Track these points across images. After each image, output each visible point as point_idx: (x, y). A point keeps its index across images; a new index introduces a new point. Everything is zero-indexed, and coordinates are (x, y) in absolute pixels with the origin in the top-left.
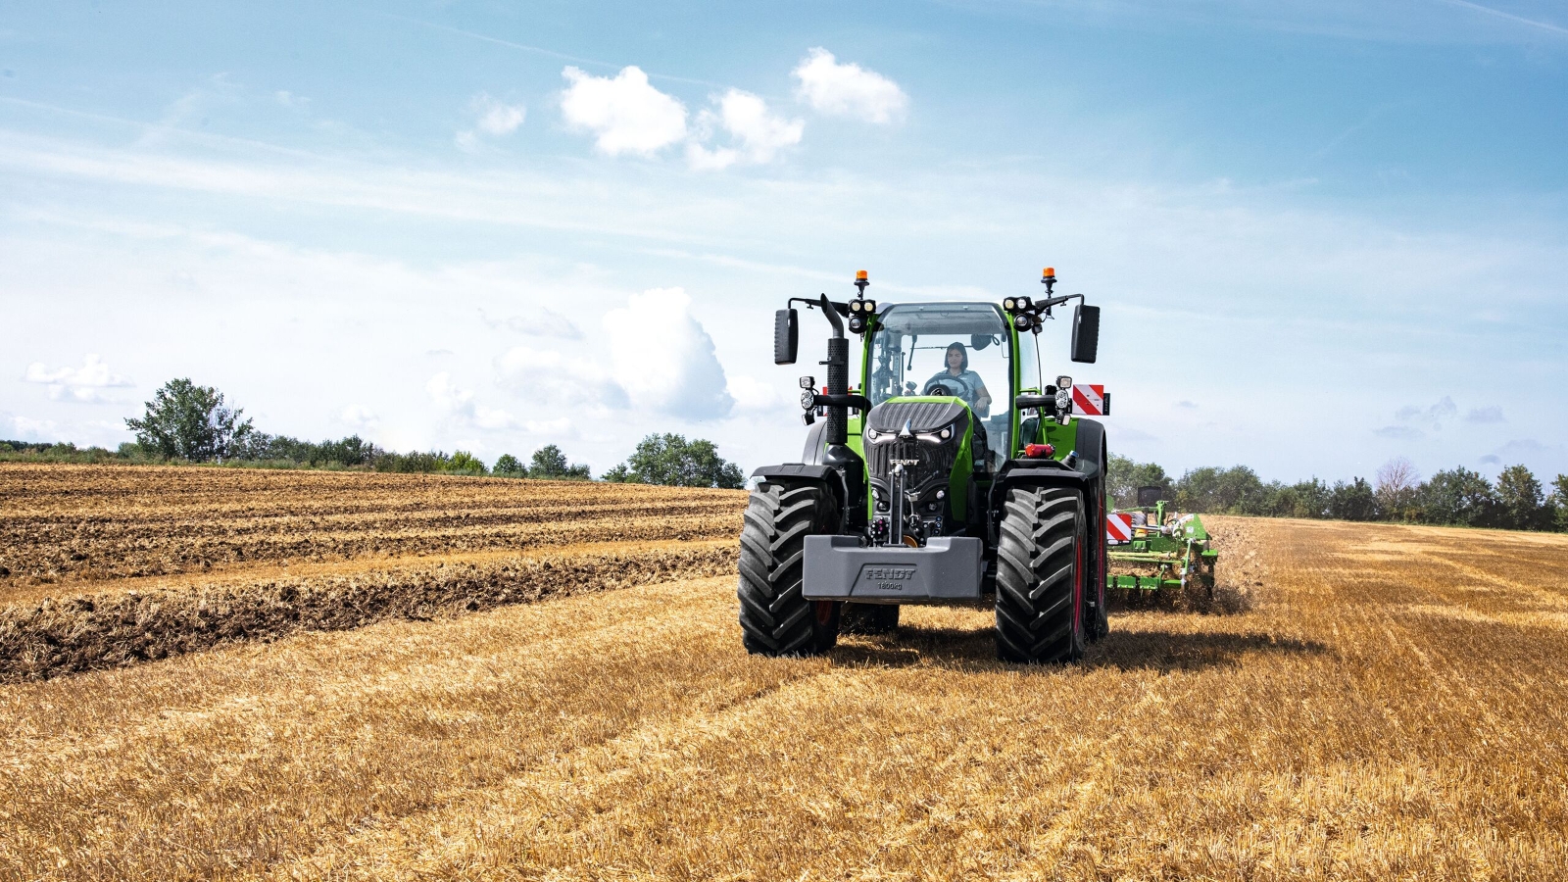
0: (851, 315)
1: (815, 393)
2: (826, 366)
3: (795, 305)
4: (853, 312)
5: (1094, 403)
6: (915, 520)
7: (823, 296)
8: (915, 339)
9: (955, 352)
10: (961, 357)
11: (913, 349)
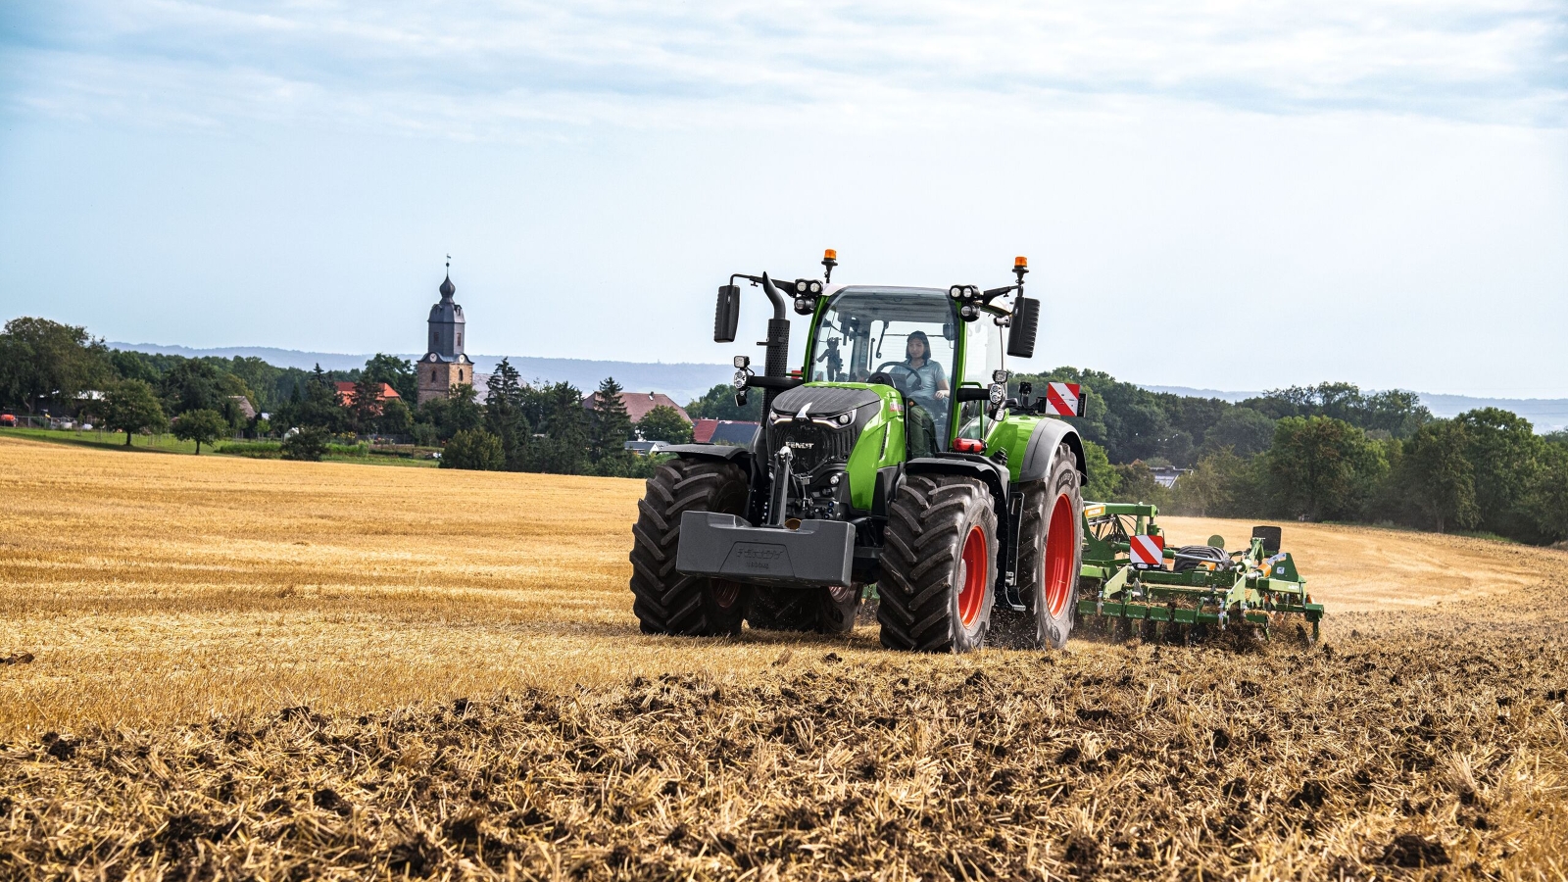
0: (798, 295)
1: (750, 374)
2: (765, 347)
3: (737, 282)
4: (800, 292)
5: (1069, 404)
6: (807, 504)
7: (765, 274)
8: (886, 325)
9: (916, 341)
10: (923, 348)
11: (882, 335)
